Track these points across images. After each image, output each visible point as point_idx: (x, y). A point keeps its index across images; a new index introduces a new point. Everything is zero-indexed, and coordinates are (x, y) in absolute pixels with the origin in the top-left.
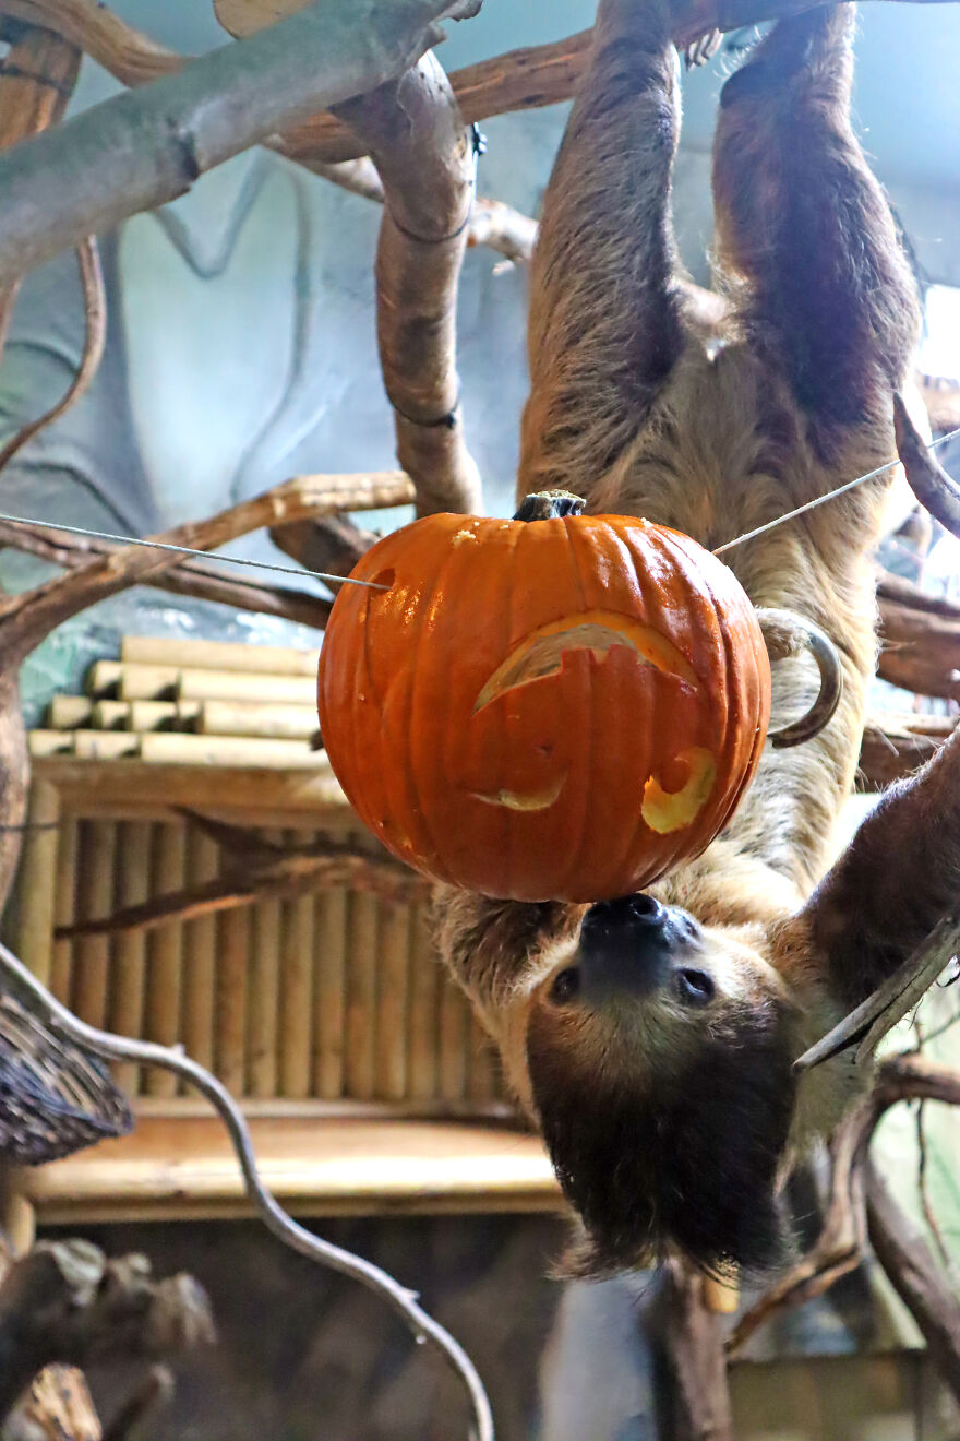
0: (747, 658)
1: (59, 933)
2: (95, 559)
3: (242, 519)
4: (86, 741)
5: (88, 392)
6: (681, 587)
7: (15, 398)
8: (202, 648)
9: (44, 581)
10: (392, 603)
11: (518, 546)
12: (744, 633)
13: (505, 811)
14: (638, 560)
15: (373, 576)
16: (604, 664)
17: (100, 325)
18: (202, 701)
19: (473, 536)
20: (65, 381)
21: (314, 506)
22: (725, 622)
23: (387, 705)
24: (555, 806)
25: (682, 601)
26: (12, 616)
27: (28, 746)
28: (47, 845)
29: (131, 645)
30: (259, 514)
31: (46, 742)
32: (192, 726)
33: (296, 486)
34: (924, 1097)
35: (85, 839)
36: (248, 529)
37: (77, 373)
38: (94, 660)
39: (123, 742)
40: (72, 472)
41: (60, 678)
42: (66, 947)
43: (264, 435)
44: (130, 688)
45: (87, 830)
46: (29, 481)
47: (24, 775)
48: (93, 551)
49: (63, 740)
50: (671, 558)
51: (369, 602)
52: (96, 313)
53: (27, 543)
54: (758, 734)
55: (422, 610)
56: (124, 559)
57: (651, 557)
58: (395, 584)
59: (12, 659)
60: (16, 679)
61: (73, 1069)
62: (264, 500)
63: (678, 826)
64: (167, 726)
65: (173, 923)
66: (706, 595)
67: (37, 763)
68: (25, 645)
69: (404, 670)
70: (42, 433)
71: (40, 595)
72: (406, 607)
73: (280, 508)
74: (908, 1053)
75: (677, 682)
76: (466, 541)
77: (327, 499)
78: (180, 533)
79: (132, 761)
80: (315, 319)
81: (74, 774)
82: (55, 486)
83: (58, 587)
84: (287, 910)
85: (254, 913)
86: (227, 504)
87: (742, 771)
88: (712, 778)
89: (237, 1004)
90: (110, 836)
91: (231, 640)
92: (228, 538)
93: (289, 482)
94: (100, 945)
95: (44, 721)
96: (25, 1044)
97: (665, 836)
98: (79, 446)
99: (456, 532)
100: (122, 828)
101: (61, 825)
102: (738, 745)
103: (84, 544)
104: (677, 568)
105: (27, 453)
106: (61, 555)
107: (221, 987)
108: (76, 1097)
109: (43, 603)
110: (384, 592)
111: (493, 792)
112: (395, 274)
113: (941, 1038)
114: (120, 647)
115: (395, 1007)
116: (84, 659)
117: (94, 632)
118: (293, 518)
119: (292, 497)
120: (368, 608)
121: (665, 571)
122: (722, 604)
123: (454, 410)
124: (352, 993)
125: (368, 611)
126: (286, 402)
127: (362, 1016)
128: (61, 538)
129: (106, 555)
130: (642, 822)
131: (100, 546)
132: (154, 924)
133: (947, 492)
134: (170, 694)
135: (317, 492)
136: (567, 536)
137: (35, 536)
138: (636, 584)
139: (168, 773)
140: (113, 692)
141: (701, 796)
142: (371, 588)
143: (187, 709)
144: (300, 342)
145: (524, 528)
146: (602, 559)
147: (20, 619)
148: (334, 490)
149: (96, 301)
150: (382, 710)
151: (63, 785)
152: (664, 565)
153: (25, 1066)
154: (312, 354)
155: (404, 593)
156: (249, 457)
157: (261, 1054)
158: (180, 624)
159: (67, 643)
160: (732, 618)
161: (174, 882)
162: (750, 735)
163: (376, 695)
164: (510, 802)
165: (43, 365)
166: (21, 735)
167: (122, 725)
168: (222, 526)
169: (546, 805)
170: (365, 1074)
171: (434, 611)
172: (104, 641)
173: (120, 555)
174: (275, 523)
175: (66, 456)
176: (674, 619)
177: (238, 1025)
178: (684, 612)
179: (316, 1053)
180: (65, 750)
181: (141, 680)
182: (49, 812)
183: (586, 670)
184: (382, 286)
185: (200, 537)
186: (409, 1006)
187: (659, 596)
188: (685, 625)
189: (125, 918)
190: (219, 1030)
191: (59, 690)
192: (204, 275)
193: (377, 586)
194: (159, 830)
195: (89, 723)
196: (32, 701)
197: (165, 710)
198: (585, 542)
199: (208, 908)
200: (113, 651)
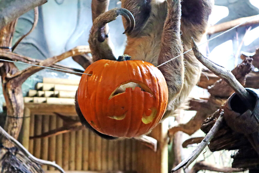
0: (163, 89)
1: (30, 138)
2: (37, 63)
3: (66, 55)
4: (36, 99)
5: (36, 28)
6: (150, 75)
7: (21, 30)
8: (59, 80)
9: (26, 68)
10: (92, 78)
11: (117, 67)
12: (163, 84)
13: (115, 120)
14: (141, 70)
15: (89, 72)
16: (134, 91)
17: (37, 16)
18: (59, 91)
19: (108, 65)
20: (31, 26)
21: (81, 52)
22: (158, 82)
23: (91, 98)
24: (124, 119)
25: (150, 78)
26: (20, 75)
27: (24, 101)
28: (28, 121)
29: (45, 79)
30: (69, 54)
31: (28, 100)
32: (57, 96)
33: (77, 48)
34: (205, 169)
35: (36, 119)
36: (67, 57)
37: (33, 24)
38: (37, 83)
39: (43, 99)
40: (33, 45)
41: (31, 86)
42: (32, 141)
43: (71, 37)
44: (44, 88)
45: (36, 117)
46: (24, 46)
47: (23, 107)
48: (36, 61)
49: (31, 99)
50: (148, 69)
51: (88, 78)
52: (36, 13)
53: (23, 60)
54: (165, 104)
55: (98, 79)
56: (42, 63)
57: (144, 69)
58: (93, 74)
59: (20, 84)
60: (21, 87)
61: (33, 166)
62: (71, 51)
63: (149, 122)
64: (52, 96)
65: (54, 136)
66: (155, 77)
67: (25, 104)
68: (23, 80)
69: (95, 91)
70: (27, 37)
71: (26, 71)
72: (95, 79)
73: (74, 53)
74: (202, 161)
75: (149, 94)
76: (107, 66)
77: (83, 51)
78: (54, 58)
79: (45, 104)
80: (81, 13)
81: (33, 106)
82: (29, 47)
83: (29, 69)
84: (77, 133)
85: (70, 134)
86: (64, 51)
87: (162, 111)
88: (156, 113)
89: (67, 152)
90: (41, 118)
91: (65, 78)
92: (63, 59)
93: (76, 47)
94: (39, 140)
95: (27, 95)
96: (24, 161)
97: (147, 124)
98: (34, 39)
99: (105, 64)
100: (43, 116)
101: (31, 117)
102: (161, 106)
103: (34, 60)
104: (149, 71)
105: (23, 41)
106: (30, 62)
107: (64, 148)
108: (34, 171)
109: (26, 72)
110: (91, 76)
111: (112, 116)
112: (95, 7)
113: (209, 158)
114: (42, 80)
115: (99, 152)
116: (35, 82)
117: (37, 77)
118: (76, 55)
119: (76, 50)
120: (88, 79)
121: (146, 72)
122: (158, 78)
123: (108, 34)
124: (90, 150)
125: (87, 80)
126: (76, 30)
127: (92, 154)
128: (30, 59)
129: (39, 62)
130: (142, 122)
131: (38, 60)
132: (50, 136)
133: (202, 57)
134: (52, 90)
135: (81, 49)
136: (127, 65)
137: (25, 59)
138: (141, 75)
139: (52, 106)
140: (41, 89)
141: (154, 116)
142: (88, 75)
143: (56, 93)
144: (78, 17)
145: (119, 63)
146: (134, 70)
147: (22, 76)
148: (85, 49)
149: (36, 11)
150: (90, 99)
151: (31, 109)
152: (146, 71)
153: (24, 165)
154: (81, 20)
155: (94, 76)
156: (68, 41)
157: (72, 162)
158: (55, 75)
159: (32, 79)
160: (160, 81)
161: (54, 127)
162: (164, 104)
163: (89, 96)
164: (116, 118)
165: (26, 23)
166: (22, 99)
167: (43, 96)
168: (62, 56)
169: (123, 119)
170: (93, 165)
171: (100, 79)
172: (39, 79)
173: (42, 62)
174: (73, 56)
175: (31, 41)
176: (148, 81)
177: (67, 156)
178: (150, 80)
179: (83, 161)
180: (32, 101)
181: (47, 87)
182: (28, 114)
183: (130, 92)
184: (93, 10)
185: (58, 59)
186: (102, 152)
187: (145, 77)
188: (150, 83)
189: (44, 135)
190: (63, 157)
191: (30, 89)
192: (59, 4)
193: (89, 75)
194: (51, 117)
195: (36, 96)
196: (25, 91)
197: (52, 93)
198: (130, 66)
199: (61, 133)
200: (41, 81)
